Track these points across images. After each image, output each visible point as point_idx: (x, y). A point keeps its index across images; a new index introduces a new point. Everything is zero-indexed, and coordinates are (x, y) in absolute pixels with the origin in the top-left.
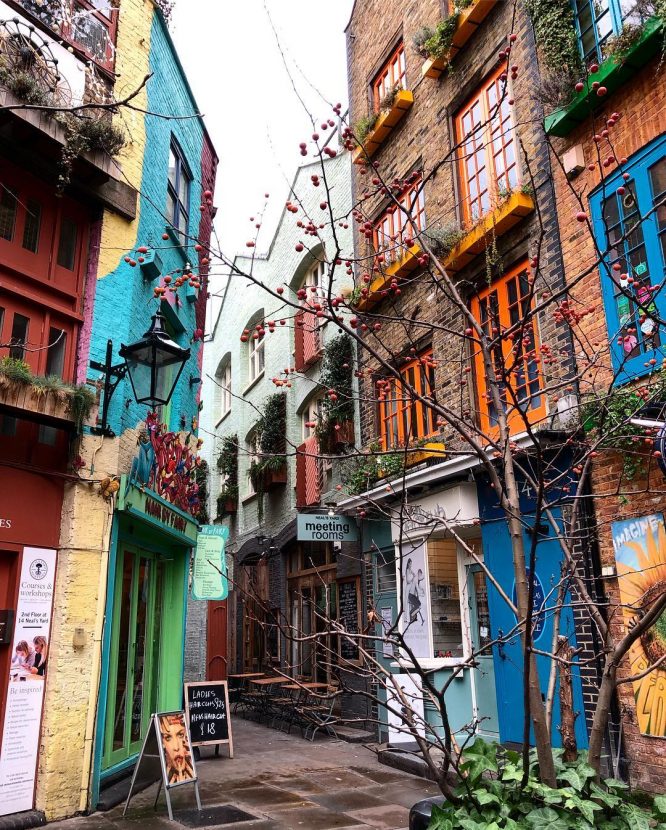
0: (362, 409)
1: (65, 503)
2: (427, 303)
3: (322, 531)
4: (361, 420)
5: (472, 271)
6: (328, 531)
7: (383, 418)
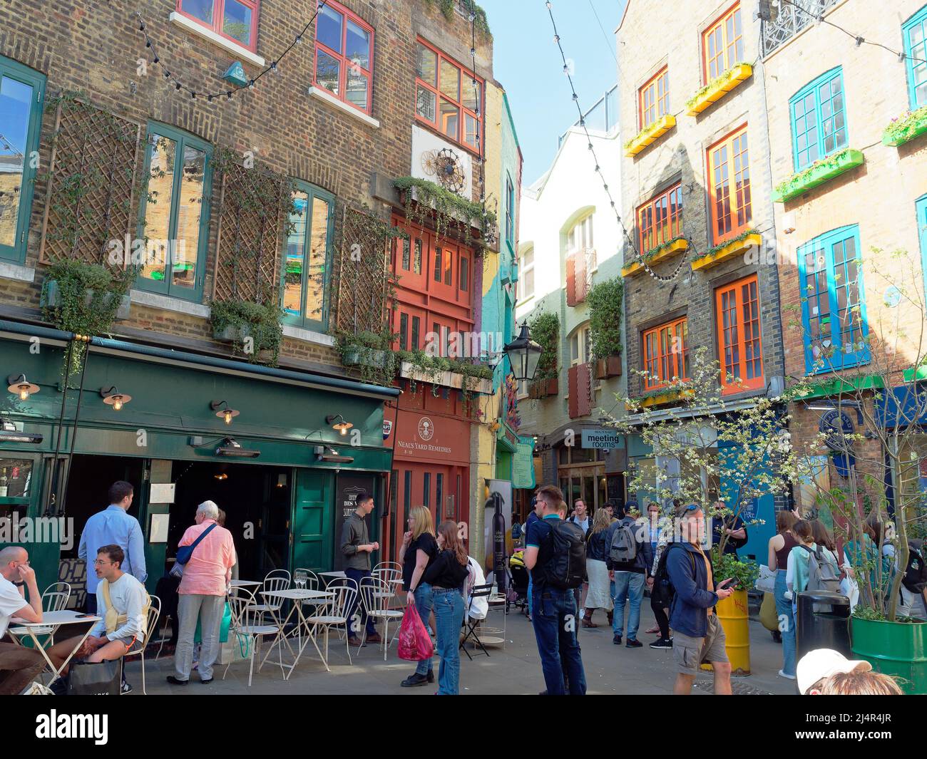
0: (628, 350)
1: (473, 436)
2: (683, 284)
3: (600, 442)
4: (628, 358)
5: (718, 271)
6: (604, 442)
7: (646, 360)
